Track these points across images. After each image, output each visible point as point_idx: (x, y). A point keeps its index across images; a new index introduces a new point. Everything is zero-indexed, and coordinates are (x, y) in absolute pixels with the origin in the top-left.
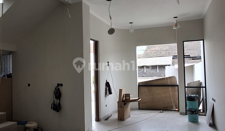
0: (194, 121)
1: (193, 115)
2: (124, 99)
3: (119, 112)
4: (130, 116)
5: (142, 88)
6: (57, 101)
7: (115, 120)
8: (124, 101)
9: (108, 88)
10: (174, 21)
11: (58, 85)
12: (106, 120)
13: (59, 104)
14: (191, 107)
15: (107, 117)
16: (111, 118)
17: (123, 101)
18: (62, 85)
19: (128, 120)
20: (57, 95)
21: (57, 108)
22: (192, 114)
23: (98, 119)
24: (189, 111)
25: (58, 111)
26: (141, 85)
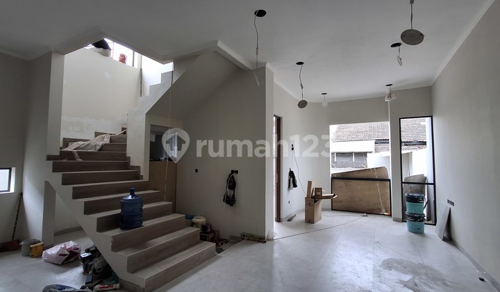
0: (418, 232)
1: (416, 223)
2: (314, 194)
3: (307, 211)
4: (321, 218)
5: (336, 181)
6: (230, 192)
7: (301, 222)
8: (314, 198)
9: (292, 179)
10: (387, 90)
11: (233, 172)
12: (289, 220)
13: (234, 195)
14: (413, 212)
15: (290, 217)
16: (295, 219)
17: (312, 197)
18: (237, 172)
19: (318, 223)
20: (231, 184)
21: (230, 201)
22: (415, 221)
23: (279, 220)
24: (409, 216)
25: (231, 205)
26: (335, 178)
